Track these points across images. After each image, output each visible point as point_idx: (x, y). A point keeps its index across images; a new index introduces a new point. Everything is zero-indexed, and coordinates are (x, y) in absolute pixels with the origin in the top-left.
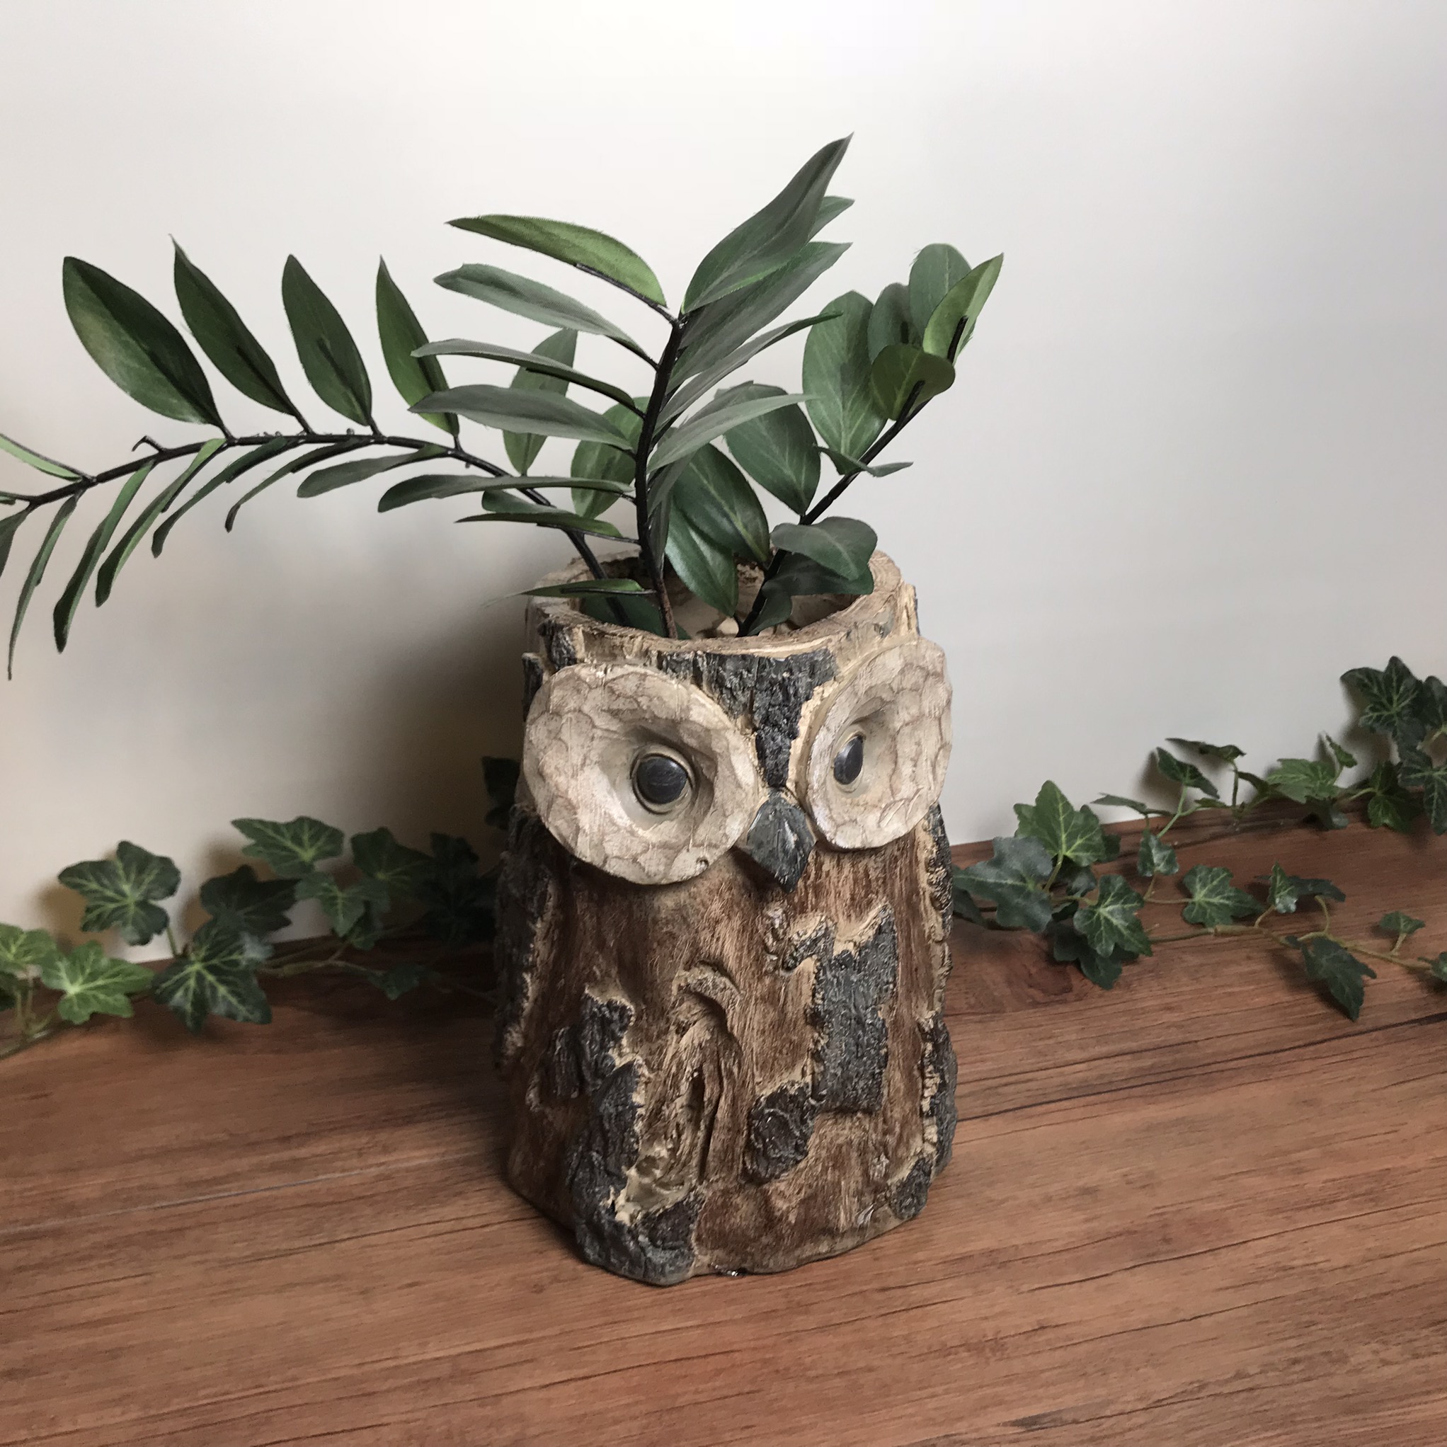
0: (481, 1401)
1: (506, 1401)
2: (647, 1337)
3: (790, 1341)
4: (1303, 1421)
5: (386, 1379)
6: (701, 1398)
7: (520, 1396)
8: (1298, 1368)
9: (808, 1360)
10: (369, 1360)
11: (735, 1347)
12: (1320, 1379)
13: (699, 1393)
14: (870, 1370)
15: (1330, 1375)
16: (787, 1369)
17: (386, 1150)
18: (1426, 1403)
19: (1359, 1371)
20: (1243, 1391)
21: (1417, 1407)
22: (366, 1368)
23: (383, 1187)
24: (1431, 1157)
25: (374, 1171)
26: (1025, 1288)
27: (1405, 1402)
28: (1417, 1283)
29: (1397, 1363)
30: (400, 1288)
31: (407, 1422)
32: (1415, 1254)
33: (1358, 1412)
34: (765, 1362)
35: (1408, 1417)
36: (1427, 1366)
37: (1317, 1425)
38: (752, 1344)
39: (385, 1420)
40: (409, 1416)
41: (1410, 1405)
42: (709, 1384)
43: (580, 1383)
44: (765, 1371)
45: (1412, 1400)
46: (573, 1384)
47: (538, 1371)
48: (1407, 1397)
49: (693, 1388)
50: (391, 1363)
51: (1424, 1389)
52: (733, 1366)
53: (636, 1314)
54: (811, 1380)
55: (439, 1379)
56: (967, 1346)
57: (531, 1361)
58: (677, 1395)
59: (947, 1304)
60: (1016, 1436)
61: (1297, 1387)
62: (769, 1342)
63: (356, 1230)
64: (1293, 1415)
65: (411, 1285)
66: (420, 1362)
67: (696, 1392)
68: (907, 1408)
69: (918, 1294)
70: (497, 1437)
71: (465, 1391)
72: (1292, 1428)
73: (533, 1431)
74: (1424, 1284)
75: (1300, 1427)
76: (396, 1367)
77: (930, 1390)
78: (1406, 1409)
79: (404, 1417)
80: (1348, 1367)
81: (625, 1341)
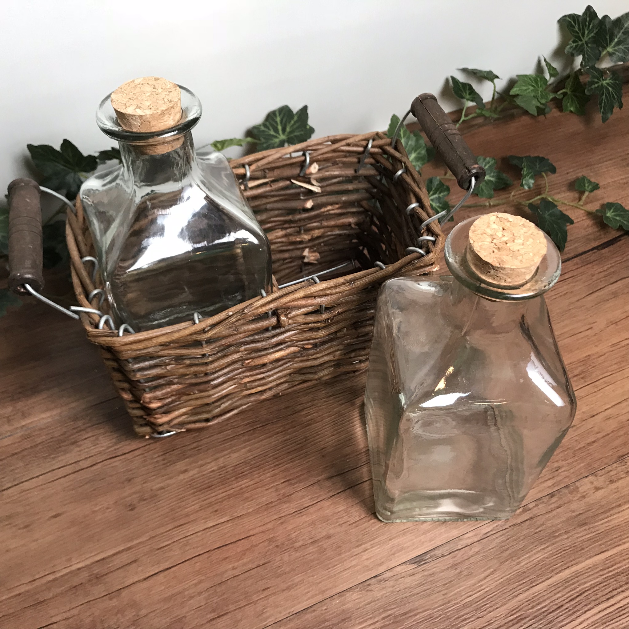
0: (110, 595)
1: (124, 593)
2: (200, 534)
3: (282, 523)
4: (560, 535)
5: (49, 589)
6: (236, 572)
7: (132, 588)
8: (554, 499)
9: (293, 535)
10: (37, 577)
11: (251, 533)
12: (566, 505)
13: (236, 569)
14: (329, 537)
15: (570, 502)
16: (283, 544)
17: (24, 416)
18: (619, 512)
19: (584, 497)
20: (527, 520)
21: (615, 517)
22: (37, 583)
23: (27, 444)
24: (610, 344)
25: (20, 433)
27: (608, 514)
28: (609, 432)
29: (603, 488)
30: (49, 520)
31: (67, 619)
32: (608, 412)
33: (585, 524)
34: (270, 540)
35: (611, 524)
36: (617, 488)
37: (566, 536)
38: (261, 529)
39: (54, 620)
40: (68, 614)
41: (611, 515)
42: (241, 562)
43: (166, 572)
44: (271, 547)
45: (611, 512)
46: (162, 575)
47: (140, 569)
48: (609, 510)
49: (231, 566)
50: (51, 577)
51: (617, 504)
52: (252, 546)
53: (192, 517)
54: (296, 550)
55: (82, 583)
57: (135, 561)
58: (223, 573)
60: (412, 571)
61: (554, 513)
62: (269, 526)
63: (15, 480)
64: (554, 532)
65: (55, 517)
66: (69, 572)
67: (234, 568)
68: (351, 561)
70: (122, 620)
71: (98, 590)
72: (554, 541)
73: (143, 612)
74: (612, 432)
75: (558, 539)
76: (55, 580)
77: (363, 546)
78: (610, 519)
79: (65, 616)
80: (579, 495)
81: (187, 538)
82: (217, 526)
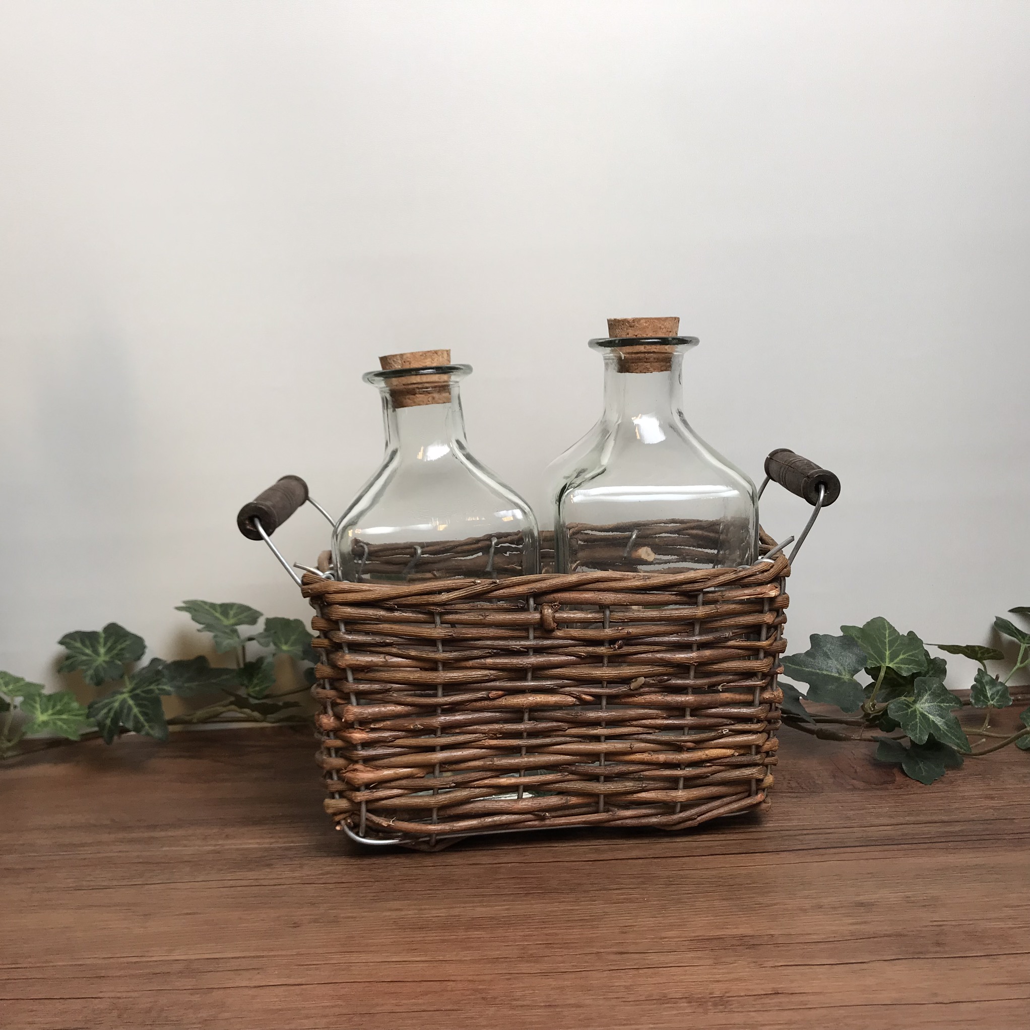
1: (217, 993)
2: (374, 964)
3: (510, 979)
5: (123, 968)
7: (232, 991)
9: (519, 993)
10: (119, 956)
11: (452, 978)
14: (578, 1006)
16: (495, 998)
22: (111, 961)
23: (209, 857)
25: (209, 848)
26: (770, 964)
30: (179, 915)
31: (118, 998)
34: (476, 990)
38: (470, 978)
39: (100, 995)
40: (123, 995)
42: (412, 1001)
43: (291, 987)
44: (473, 997)
47: (258, 977)
49: (395, 1002)
50: (135, 960)
52: (442, 990)
55: (168, 973)
56: (689, 999)
57: (257, 969)
58: (377, 1005)
59: (681, 968)
62: (488, 978)
63: (168, 879)
65: (189, 914)
67: (396, 1005)
69: (654, 958)
70: (191, 1016)
73: (225, 1015)
79: (119, 995)
81: (351, 964)
82: (404, 963)
